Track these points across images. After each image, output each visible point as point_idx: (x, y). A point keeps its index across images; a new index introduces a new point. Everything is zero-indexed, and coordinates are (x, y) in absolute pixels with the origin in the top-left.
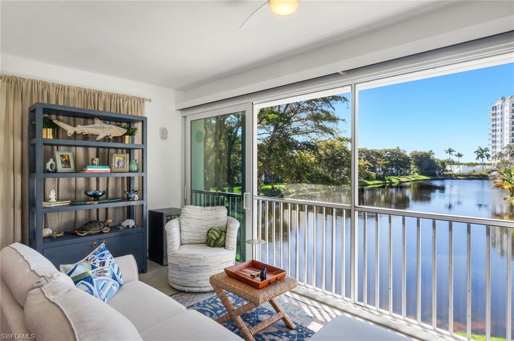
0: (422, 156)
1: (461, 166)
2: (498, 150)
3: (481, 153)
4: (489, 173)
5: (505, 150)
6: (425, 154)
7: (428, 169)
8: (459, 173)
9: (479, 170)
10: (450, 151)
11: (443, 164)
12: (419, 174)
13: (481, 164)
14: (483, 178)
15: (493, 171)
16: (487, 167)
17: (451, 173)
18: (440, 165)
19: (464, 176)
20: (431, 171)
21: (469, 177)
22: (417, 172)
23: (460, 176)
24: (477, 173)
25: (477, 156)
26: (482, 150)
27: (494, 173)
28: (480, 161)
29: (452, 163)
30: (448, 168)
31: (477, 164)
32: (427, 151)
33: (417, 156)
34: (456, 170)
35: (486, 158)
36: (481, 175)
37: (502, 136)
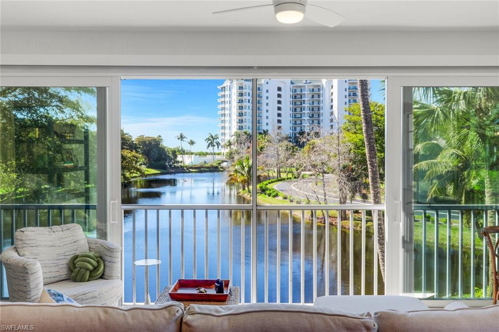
0: (150, 143)
1: (193, 156)
2: (227, 138)
3: (212, 141)
4: (219, 164)
5: (233, 137)
6: (154, 140)
7: (158, 160)
8: (191, 165)
9: (210, 160)
10: (182, 137)
11: (174, 153)
12: (148, 167)
13: (212, 154)
14: (214, 169)
15: (223, 161)
16: (217, 157)
17: (182, 165)
18: (171, 155)
19: (196, 168)
20: (162, 162)
21: (201, 169)
22: (144, 164)
23: (192, 168)
24: (209, 165)
25: (207, 144)
26: (212, 137)
27: (224, 164)
28: (210, 150)
29: (183, 152)
30: (179, 158)
31: (207, 154)
32: (155, 136)
33: (145, 142)
34: (187, 161)
35: (216, 146)
36: (212, 166)
37: (230, 122)
